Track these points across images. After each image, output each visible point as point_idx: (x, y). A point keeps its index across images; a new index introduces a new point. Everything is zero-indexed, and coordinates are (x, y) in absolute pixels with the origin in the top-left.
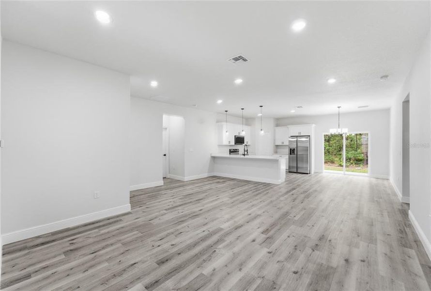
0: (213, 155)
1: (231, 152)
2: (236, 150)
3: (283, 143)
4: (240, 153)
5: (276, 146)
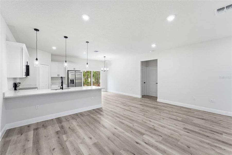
5: (52, 78)
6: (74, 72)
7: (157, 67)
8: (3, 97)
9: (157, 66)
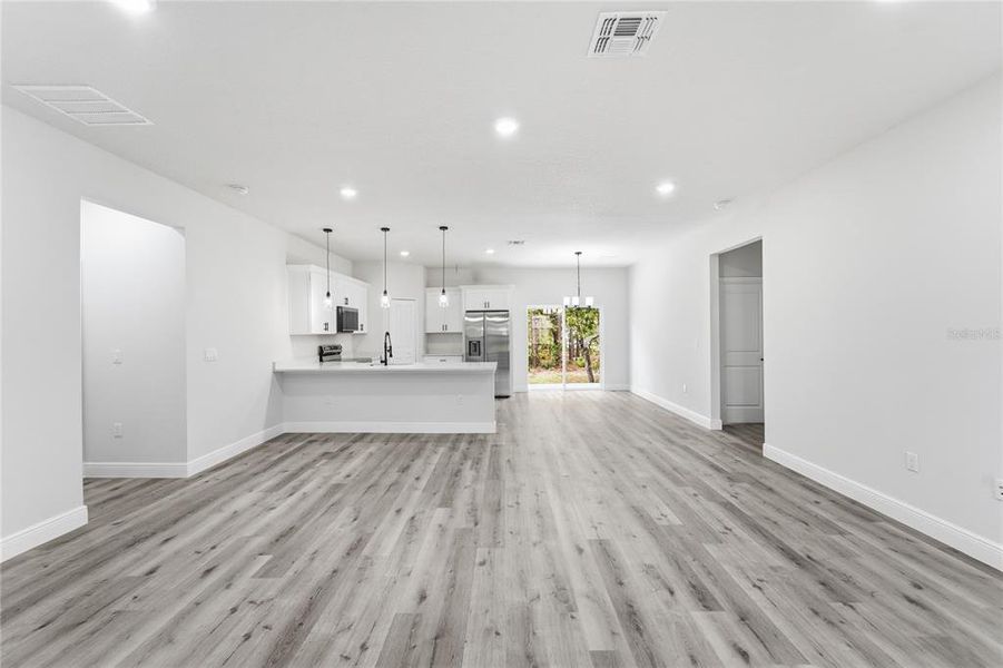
0: (278, 368)
1: (322, 354)
2: (336, 348)
3: (445, 327)
4: (343, 356)
5: (429, 336)
6: (480, 316)
7: (762, 283)
8: (274, 368)
9: (761, 276)
